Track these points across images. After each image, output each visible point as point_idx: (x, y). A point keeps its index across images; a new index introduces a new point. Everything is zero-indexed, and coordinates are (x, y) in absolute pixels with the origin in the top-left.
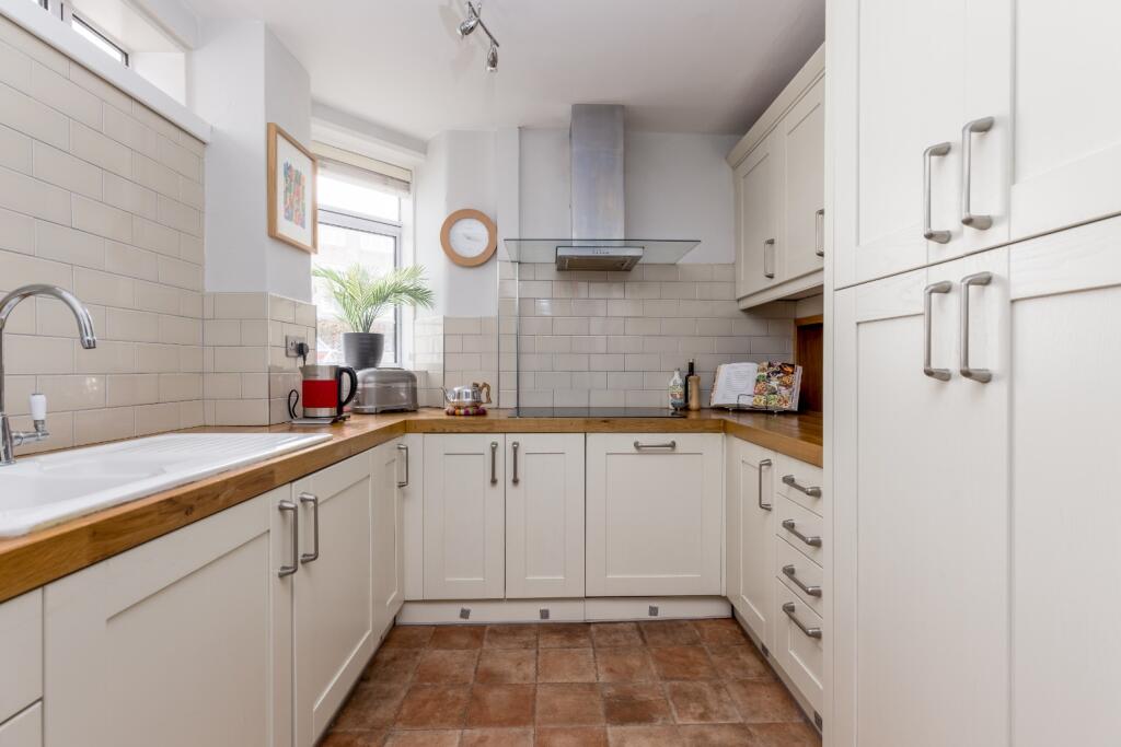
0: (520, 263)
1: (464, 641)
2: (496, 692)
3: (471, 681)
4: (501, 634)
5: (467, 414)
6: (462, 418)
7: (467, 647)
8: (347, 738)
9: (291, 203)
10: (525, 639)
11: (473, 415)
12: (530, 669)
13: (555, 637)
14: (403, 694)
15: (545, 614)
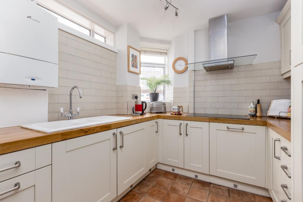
0: (194, 71)
1: (171, 177)
2: (174, 195)
3: (169, 189)
4: (182, 179)
5: (175, 114)
6: (174, 115)
7: (171, 179)
8: (135, 193)
9: (134, 63)
10: (188, 182)
11: (177, 115)
12: (186, 191)
13: (198, 184)
14: (151, 187)
15: (196, 176)
